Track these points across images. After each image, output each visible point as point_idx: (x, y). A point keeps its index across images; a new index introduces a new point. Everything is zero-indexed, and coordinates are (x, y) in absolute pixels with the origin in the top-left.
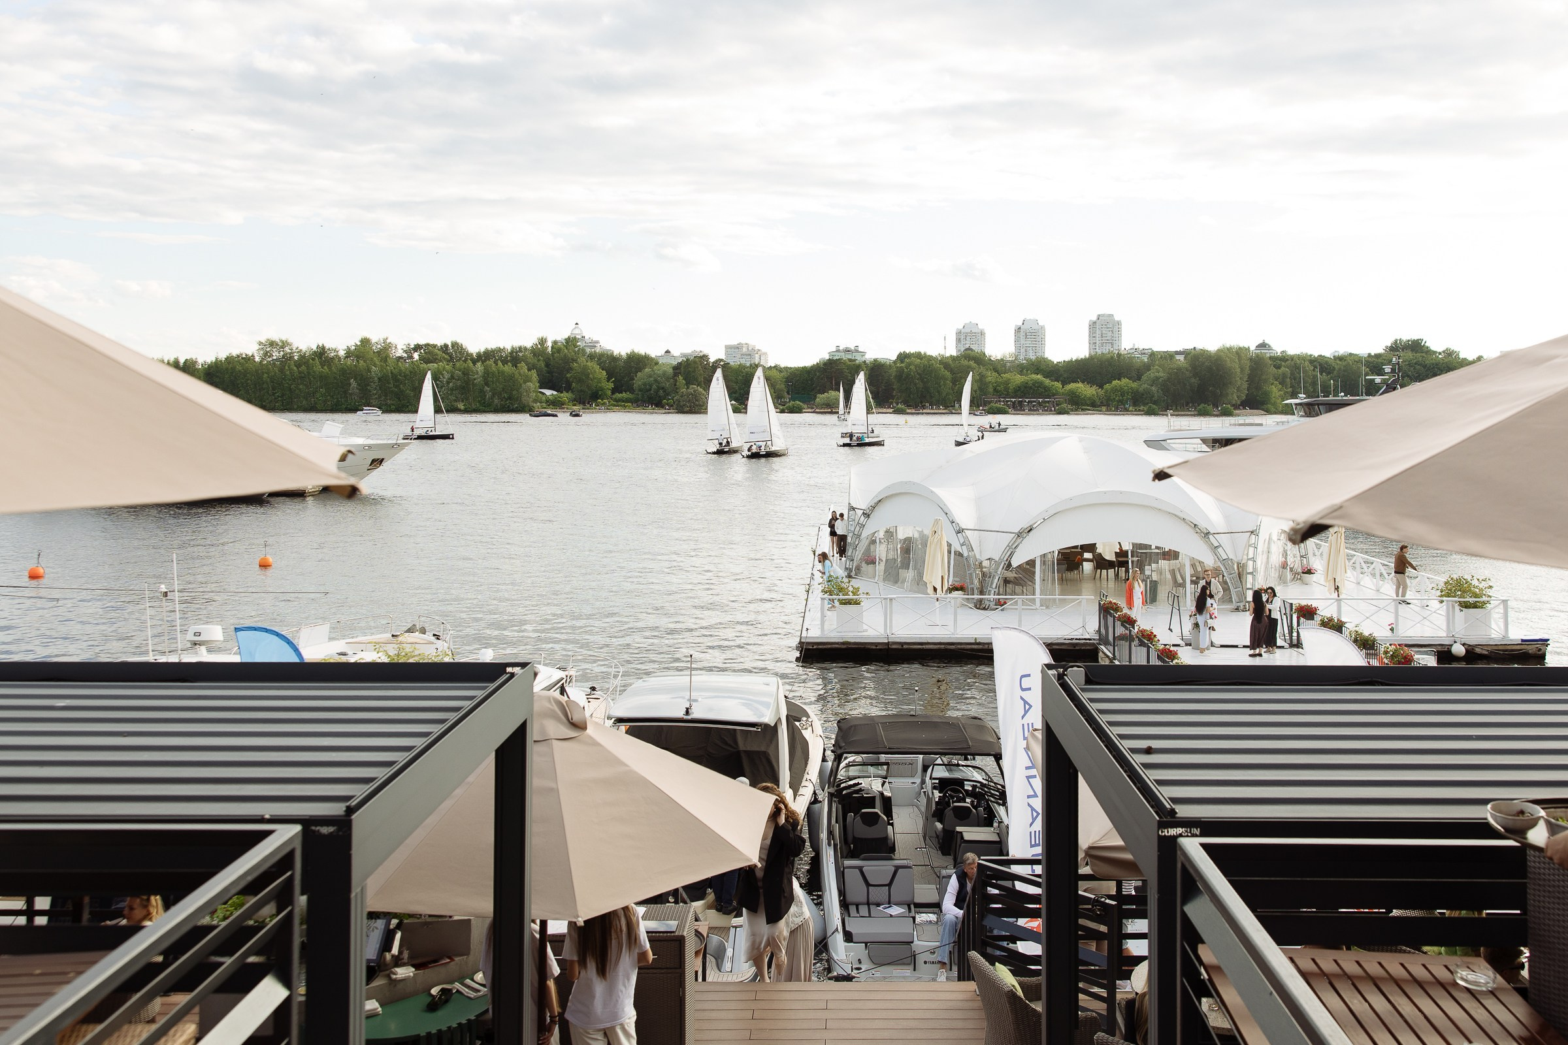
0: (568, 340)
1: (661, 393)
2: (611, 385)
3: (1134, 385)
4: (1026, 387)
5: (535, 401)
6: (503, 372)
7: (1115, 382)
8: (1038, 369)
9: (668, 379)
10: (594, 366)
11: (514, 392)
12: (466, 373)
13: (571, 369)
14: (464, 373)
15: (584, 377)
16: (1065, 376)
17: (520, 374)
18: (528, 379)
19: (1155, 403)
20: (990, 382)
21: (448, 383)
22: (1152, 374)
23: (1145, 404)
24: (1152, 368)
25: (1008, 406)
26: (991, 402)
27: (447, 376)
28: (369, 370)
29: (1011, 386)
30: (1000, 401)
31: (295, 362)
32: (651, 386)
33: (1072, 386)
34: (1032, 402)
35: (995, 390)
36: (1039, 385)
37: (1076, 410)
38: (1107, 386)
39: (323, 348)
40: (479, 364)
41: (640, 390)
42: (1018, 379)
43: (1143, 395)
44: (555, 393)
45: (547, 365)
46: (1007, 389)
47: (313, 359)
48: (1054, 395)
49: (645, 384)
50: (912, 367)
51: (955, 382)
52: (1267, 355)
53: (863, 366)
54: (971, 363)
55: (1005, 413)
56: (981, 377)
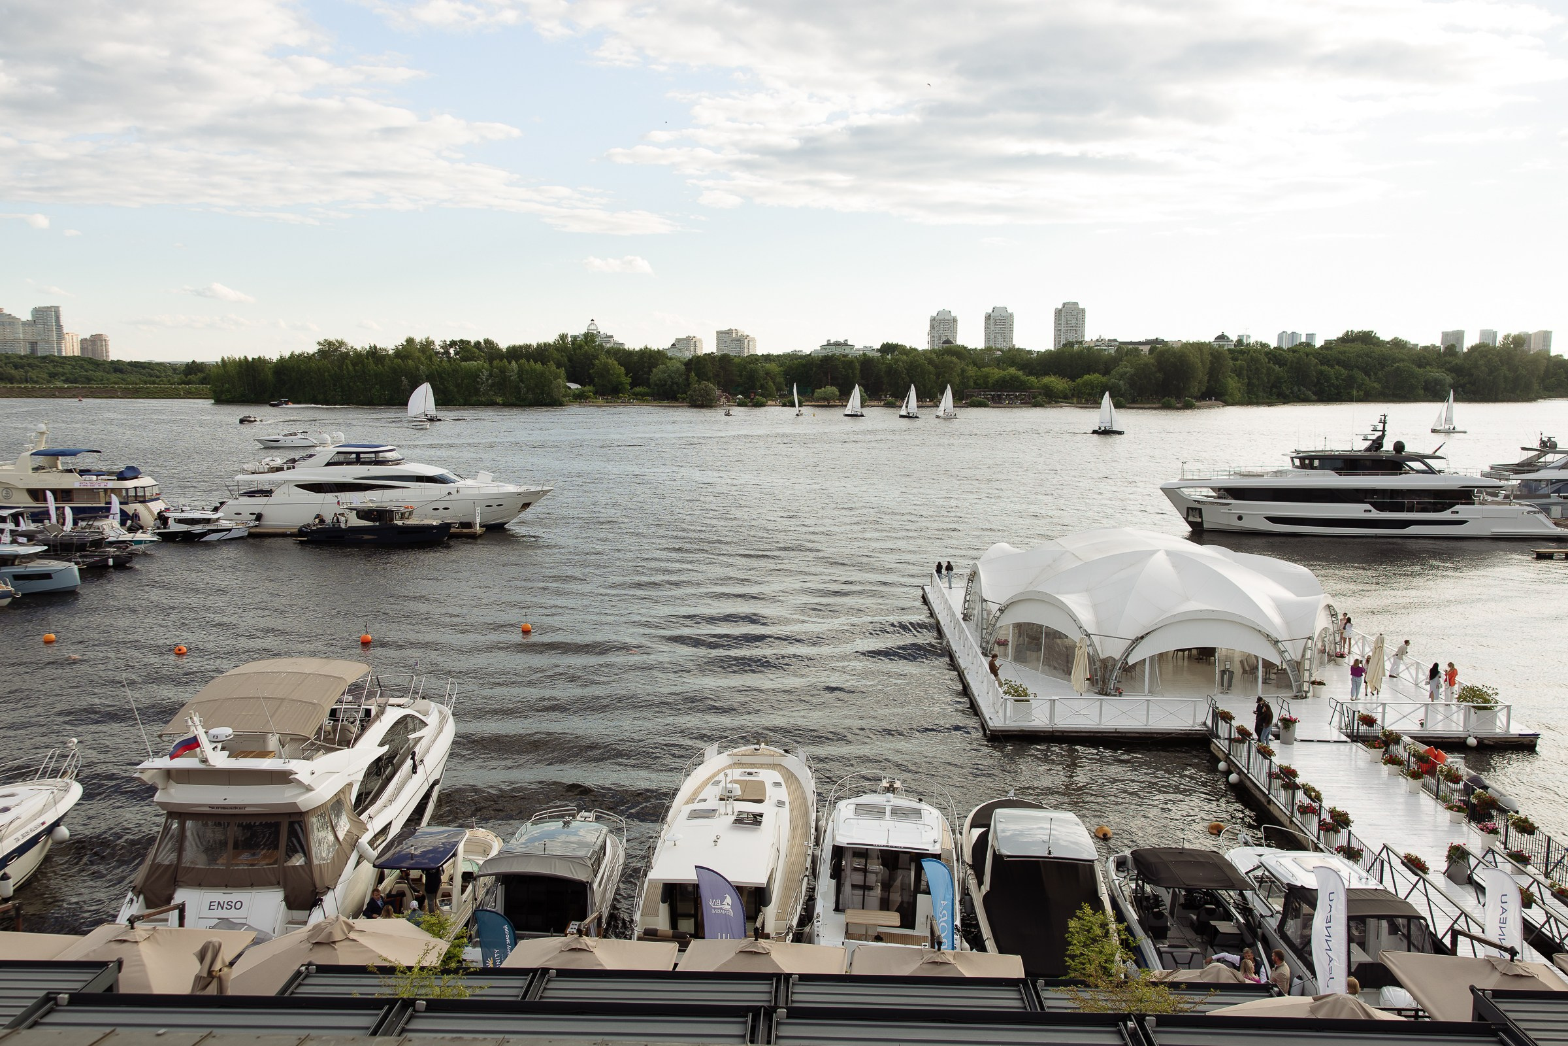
0: (586, 335)
1: (675, 387)
2: (629, 380)
3: (1102, 380)
4: (1003, 381)
5: (564, 396)
6: (534, 371)
7: (1086, 377)
8: (1013, 363)
9: (681, 375)
10: (612, 362)
11: (546, 388)
12: (503, 371)
13: (593, 365)
14: (500, 371)
15: (605, 371)
16: (1038, 369)
17: (549, 371)
18: (557, 377)
19: (1122, 396)
20: (971, 376)
21: (487, 380)
22: (1120, 369)
24: (1120, 361)
25: (988, 399)
26: (972, 395)
27: (486, 373)
28: (418, 369)
29: (991, 381)
30: (980, 395)
31: (352, 361)
32: (666, 382)
33: (1047, 380)
34: (1009, 396)
35: (975, 383)
36: (1014, 378)
37: (1049, 403)
38: (1079, 380)
39: (375, 347)
40: (514, 363)
41: (656, 385)
42: (996, 373)
44: (579, 387)
45: (570, 360)
46: (986, 383)
47: (367, 359)
48: (1030, 388)
49: (660, 380)
50: (900, 363)
51: (938, 376)
52: (1226, 348)
53: (856, 361)
54: (954, 359)
55: (986, 406)
56: (963, 371)
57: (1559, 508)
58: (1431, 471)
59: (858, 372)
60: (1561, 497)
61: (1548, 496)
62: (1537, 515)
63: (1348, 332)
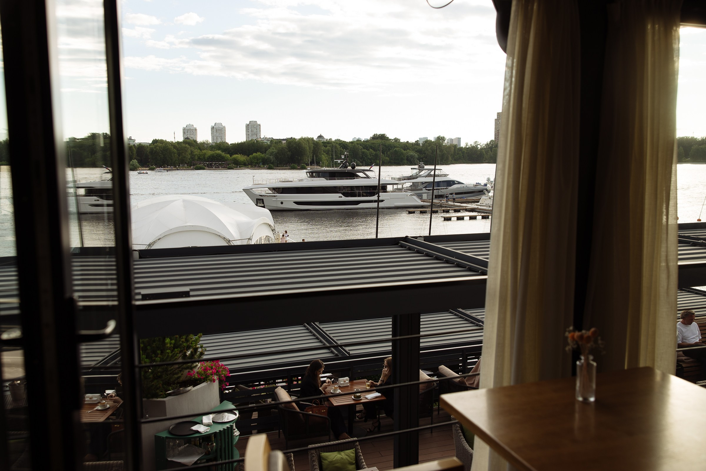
3: (263, 155)
4: (213, 157)
7: (254, 154)
8: (219, 148)
16: (232, 151)
19: (272, 163)
20: (196, 154)
22: (270, 150)
23: (268, 164)
24: (271, 147)
25: (205, 165)
26: (197, 164)
29: (206, 156)
30: (201, 164)
33: (235, 156)
34: (216, 164)
35: (199, 158)
36: (219, 156)
37: (237, 167)
38: (251, 156)
42: (209, 153)
43: (267, 160)
46: (204, 157)
48: (226, 160)
50: (158, 148)
51: (179, 154)
52: (322, 141)
53: (133, 147)
54: (187, 145)
55: (204, 169)
56: (192, 152)
57: (426, 195)
58: (368, 177)
59: (135, 152)
60: (427, 190)
61: (422, 190)
62: (413, 196)
63: (375, 134)
